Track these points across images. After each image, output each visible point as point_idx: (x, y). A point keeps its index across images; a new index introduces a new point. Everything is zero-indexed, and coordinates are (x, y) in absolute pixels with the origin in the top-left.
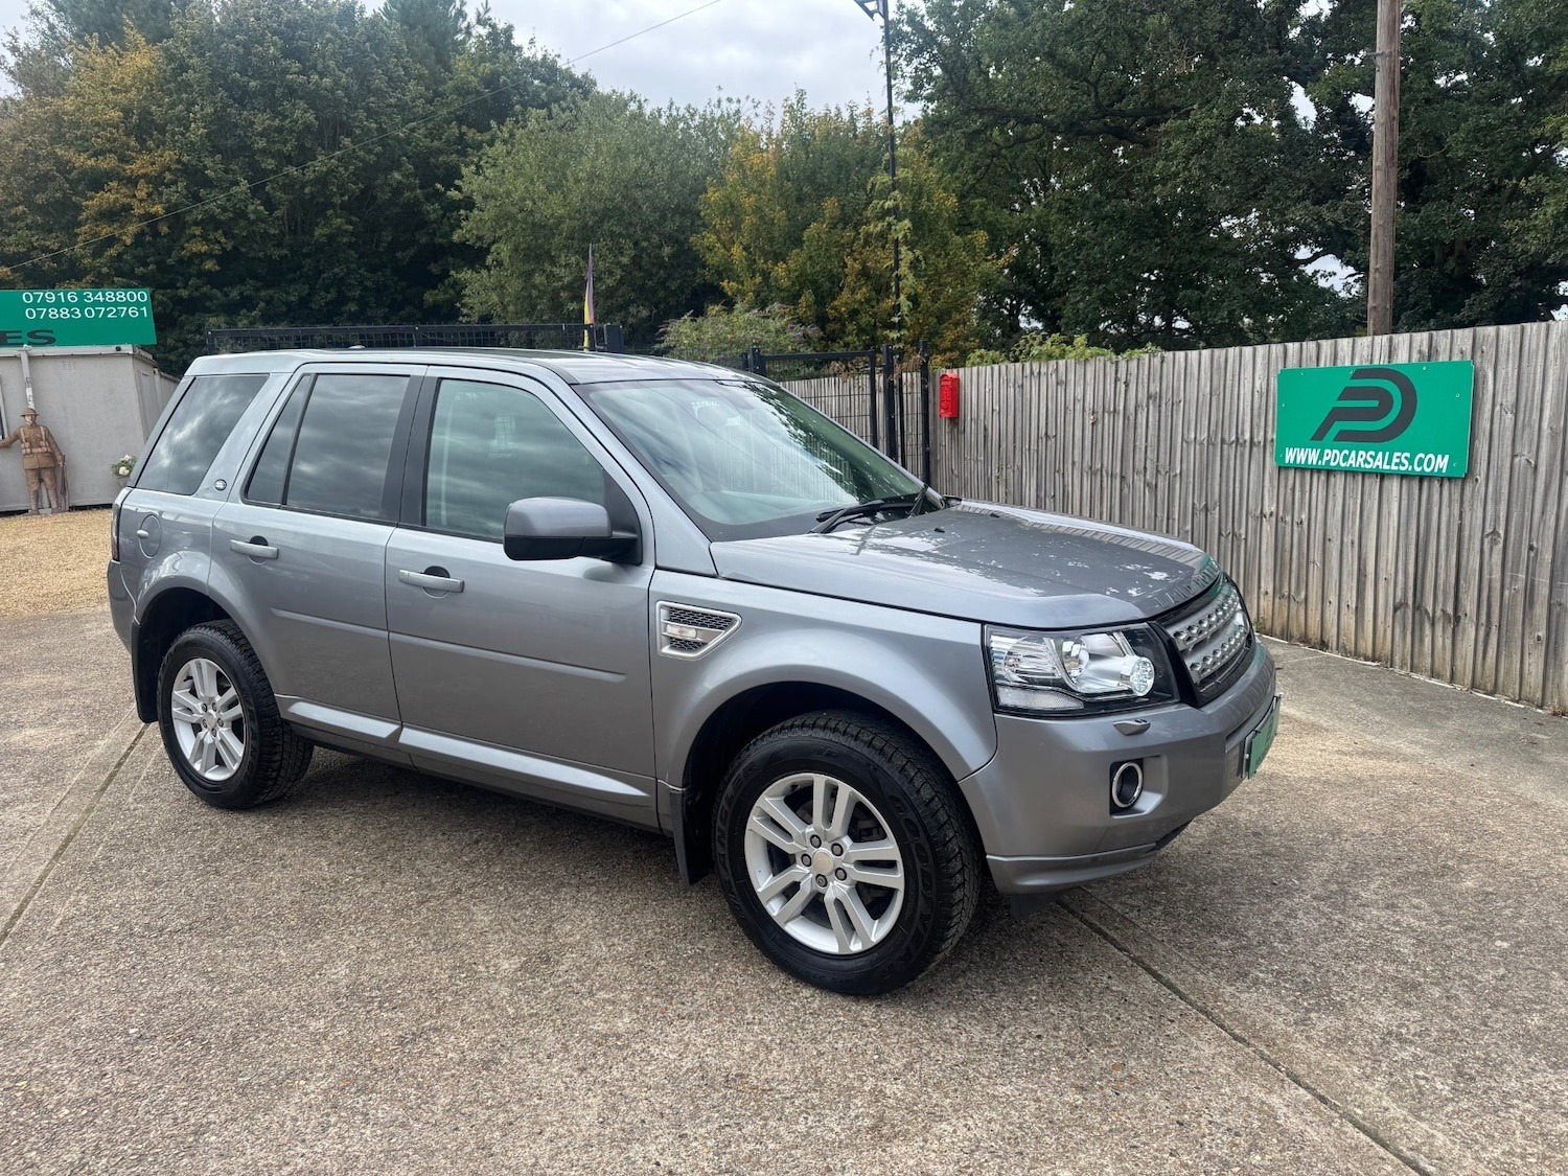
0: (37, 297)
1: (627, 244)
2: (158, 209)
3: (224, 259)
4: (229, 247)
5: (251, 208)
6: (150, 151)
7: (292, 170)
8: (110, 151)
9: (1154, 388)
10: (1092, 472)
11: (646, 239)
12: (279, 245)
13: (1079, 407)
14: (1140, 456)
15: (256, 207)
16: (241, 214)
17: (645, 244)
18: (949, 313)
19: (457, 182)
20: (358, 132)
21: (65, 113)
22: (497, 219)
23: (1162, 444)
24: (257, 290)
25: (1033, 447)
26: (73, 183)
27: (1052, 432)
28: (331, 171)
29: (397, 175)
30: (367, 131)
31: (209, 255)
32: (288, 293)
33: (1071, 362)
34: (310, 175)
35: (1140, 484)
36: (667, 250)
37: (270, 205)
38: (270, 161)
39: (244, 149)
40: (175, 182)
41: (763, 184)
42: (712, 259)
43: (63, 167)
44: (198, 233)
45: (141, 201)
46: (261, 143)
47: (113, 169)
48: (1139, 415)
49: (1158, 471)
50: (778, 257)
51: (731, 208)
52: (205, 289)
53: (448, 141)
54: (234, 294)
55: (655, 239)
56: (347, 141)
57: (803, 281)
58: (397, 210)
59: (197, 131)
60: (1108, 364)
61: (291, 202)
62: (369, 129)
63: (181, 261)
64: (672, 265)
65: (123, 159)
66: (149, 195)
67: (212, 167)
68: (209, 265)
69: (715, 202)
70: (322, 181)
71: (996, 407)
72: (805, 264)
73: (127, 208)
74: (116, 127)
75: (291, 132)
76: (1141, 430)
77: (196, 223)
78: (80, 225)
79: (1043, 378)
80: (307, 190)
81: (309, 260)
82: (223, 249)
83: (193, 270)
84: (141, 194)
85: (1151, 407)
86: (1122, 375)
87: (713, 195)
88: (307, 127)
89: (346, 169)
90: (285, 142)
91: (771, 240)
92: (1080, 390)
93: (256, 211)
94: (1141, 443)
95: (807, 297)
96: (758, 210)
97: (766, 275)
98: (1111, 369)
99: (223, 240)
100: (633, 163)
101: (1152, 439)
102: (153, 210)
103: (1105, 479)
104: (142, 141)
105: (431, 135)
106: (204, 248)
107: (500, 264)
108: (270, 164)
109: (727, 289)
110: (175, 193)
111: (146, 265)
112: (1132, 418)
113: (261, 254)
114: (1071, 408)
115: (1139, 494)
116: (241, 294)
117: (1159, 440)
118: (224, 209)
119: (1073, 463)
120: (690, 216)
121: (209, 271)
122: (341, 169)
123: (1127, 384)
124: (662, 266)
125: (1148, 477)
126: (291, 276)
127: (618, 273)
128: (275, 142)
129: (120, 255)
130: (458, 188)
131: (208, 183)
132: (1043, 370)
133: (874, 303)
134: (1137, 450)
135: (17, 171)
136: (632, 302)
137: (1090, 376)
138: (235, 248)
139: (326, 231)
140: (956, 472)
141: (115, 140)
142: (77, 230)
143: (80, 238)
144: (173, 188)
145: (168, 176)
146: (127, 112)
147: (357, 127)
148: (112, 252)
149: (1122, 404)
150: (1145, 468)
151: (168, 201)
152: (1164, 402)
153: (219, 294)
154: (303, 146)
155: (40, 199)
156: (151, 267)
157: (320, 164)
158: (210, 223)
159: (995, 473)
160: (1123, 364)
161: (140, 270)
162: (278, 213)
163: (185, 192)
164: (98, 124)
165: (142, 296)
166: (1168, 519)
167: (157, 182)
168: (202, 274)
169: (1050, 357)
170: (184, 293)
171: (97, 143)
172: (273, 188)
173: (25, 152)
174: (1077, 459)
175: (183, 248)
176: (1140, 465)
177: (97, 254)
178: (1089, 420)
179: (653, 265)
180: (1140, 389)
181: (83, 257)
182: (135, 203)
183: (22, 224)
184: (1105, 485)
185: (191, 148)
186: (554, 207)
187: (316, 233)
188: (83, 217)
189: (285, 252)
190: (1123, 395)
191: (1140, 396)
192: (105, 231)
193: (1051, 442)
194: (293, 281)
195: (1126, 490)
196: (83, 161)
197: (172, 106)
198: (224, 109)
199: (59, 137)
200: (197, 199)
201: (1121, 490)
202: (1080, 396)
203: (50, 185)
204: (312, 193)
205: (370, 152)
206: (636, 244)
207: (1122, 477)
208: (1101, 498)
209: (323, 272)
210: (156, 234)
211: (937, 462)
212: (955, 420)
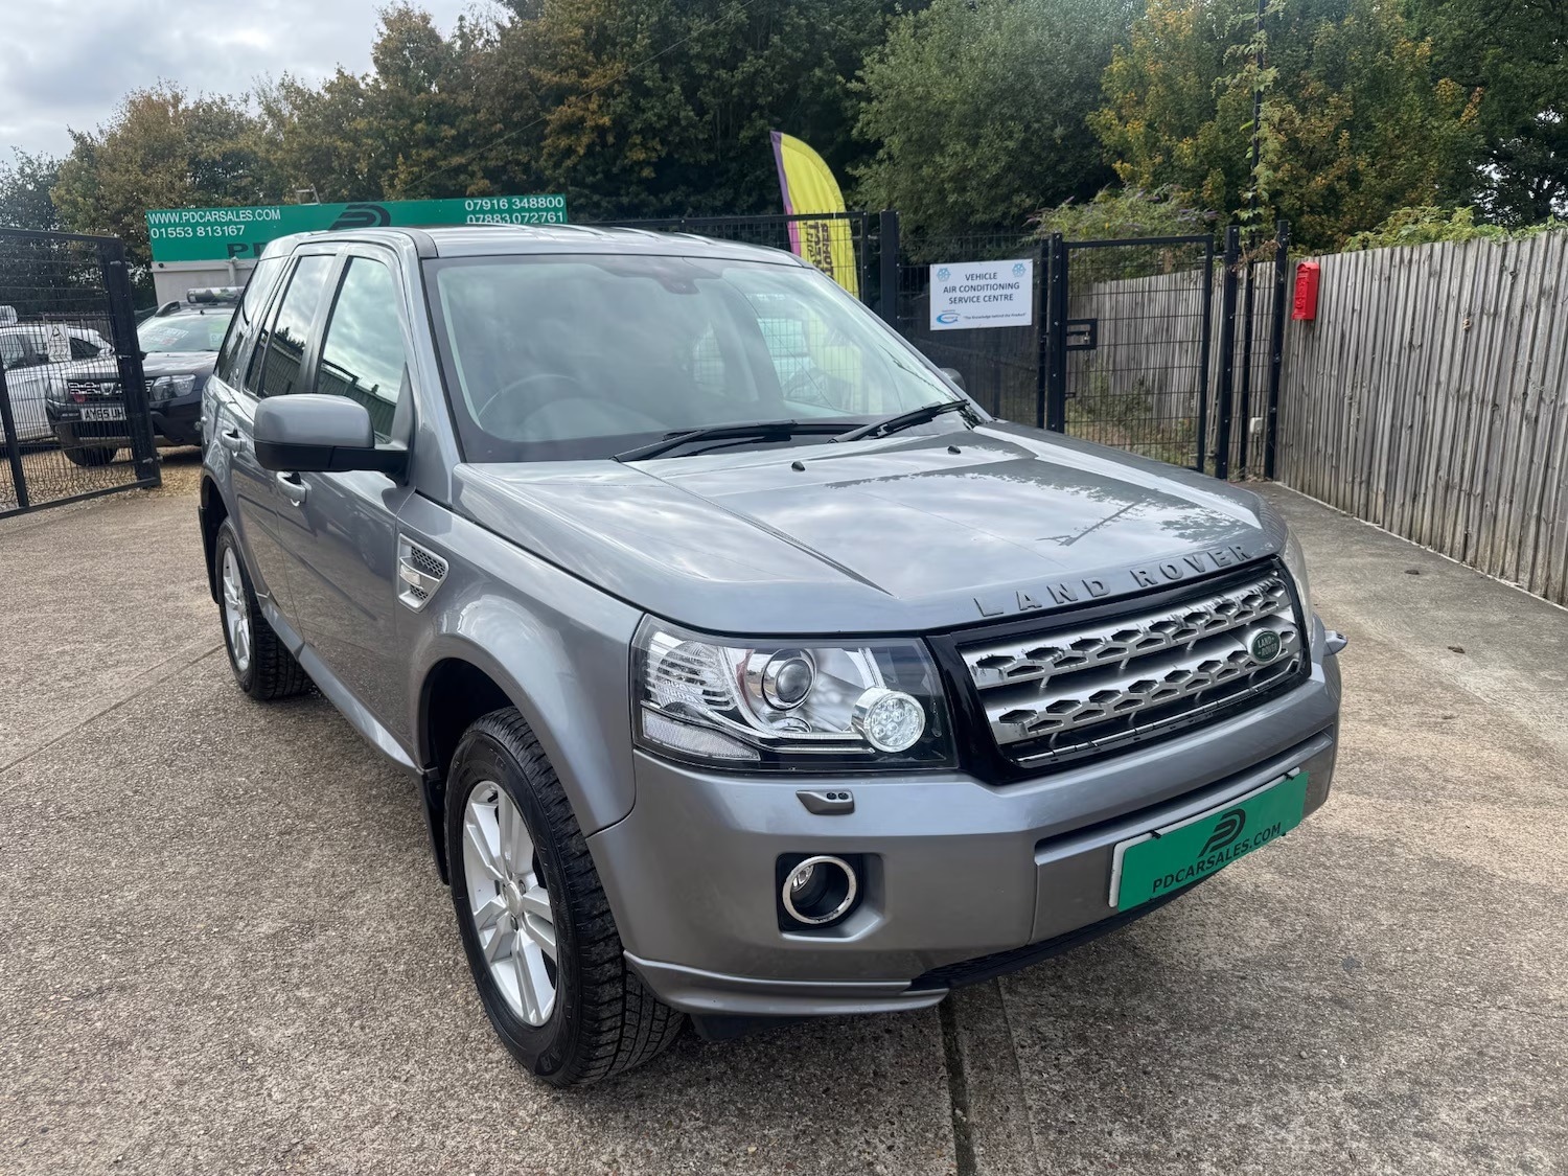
0: (476, 204)
1: (1017, 128)
2: (606, 120)
3: (660, 166)
4: (664, 154)
5: (682, 114)
6: (603, 65)
7: (723, 73)
8: (572, 67)
9: (1550, 281)
10: (1459, 398)
11: (1037, 121)
12: (709, 150)
13: (1452, 307)
14: (1521, 376)
15: (688, 113)
16: (675, 121)
17: (1036, 126)
18: (1403, 191)
19: (859, 73)
20: (788, 29)
21: (539, 35)
22: (895, 109)
23: (1551, 361)
24: (688, 195)
25: (1394, 360)
26: (542, 99)
27: (1417, 341)
28: (757, 72)
29: (818, 72)
30: (796, 28)
31: (647, 163)
32: (714, 198)
33: (1450, 245)
34: (739, 76)
35: (1515, 416)
36: (1059, 131)
37: (701, 111)
38: (704, 66)
39: (682, 55)
40: (620, 94)
41: (1175, 47)
42: (1108, 139)
43: (534, 84)
44: (638, 141)
45: (593, 113)
46: (696, 49)
47: (573, 84)
48: (1526, 320)
49: (1541, 399)
50: (1187, 131)
51: (1138, 81)
52: (643, 196)
53: (871, 31)
54: (667, 200)
55: (1048, 119)
56: (776, 39)
57: (1211, 158)
58: (817, 108)
59: (642, 41)
60: (1494, 247)
61: (720, 105)
62: (800, 26)
63: (624, 170)
64: (1066, 147)
65: (584, 75)
66: (600, 107)
67: (651, 77)
68: (647, 173)
69: (1119, 72)
70: (750, 82)
71: (1357, 307)
72: (1217, 138)
73: (582, 120)
74: (577, 43)
75: (724, 33)
76: (1526, 341)
77: (637, 133)
78: (545, 138)
79: (1414, 267)
80: (735, 92)
81: (734, 165)
82: (659, 157)
83: (634, 177)
84: (593, 106)
85: (1542, 309)
86: (1510, 263)
87: (1117, 66)
88: (739, 28)
89: (773, 69)
90: (718, 46)
91: (1180, 112)
92: (1456, 283)
93: (687, 118)
94: (1523, 359)
95: (1216, 177)
96: (1166, 79)
97: (1168, 152)
98: (1496, 252)
99: (659, 147)
100: (1032, 35)
101: (1539, 353)
102: (601, 122)
103: (1474, 406)
104: (598, 56)
105: (858, 28)
106: (642, 156)
107: (890, 157)
108: (702, 69)
109: (1119, 171)
110: (619, 105)
111: (595, 174)
112: (1516, 323)
113: (691, 160)
114: (1443, 308)
115: (1513, 430)
116: (673, 200)
117: (1547, 356)
118: (660, 117)
119: (1438, 383)
120: (1090, 90)
121: (647, 179)
122: (768, 69)
123: (1515, 275)
124: (1053, 147)
125: (1528, 407)
126: (717, 181)
127: (1004, 160)
128: (709, 47)
129: (575, 166)
130: (860, 80)
131: (648, 93)
132: (1416, 256)
133: (1303, 182)
134: (1518, 368)
135: (501, 92)
136: (1018, 191)
137: (1470, 264)
138: (669, 154)
139: (751, 133)
140: (1306, 390)
141: (576, 56)
142: (542, 144)
143: (545, 151)
144: (619, 100)
145: (617, 88)
146: (588, 29)
147: (787, 24)
148: (569, 163)
149: (1505, 304)
150: (1525, 394)
151: (614, 112)
152: (1560, 300)
153: (655, 201)
154: (735, 47)
155: (516, 116)
156: (600, 176)
157: (746, 67)
158: (648, 131)
159: (1348, 392)
160: (1513, 247)
161: (590, 179)
162: (708, 118)
163: (628, 103)
164: (564, 43)
165: (559, 202)
166: (1547, 466)
167: (607, 93)
168: (642, 182)
169: (1427, 238)
170: (625, 200)
171: (562, 60)
172: (705, 93)
173: (506, 74)
174: (1443, 378)
175: (626, 157)
176: (1519, 390)
177: (557, 165)
178: (1463, 322)
179: (1044, 148)
180: (1531, 282)
181: (546, 168)
182: (588, 115)
183: (501, 140)
184: (1473, 415)
185: (635, 59)
186: (946, 92)
187: (741, 136)
188: (547, 131)
189: (712, 157)
190: (1508, 291)
191: (1530, 291)
192: (564, 143)
193: (1415, 355)
194: (720, 185)
195: (1498, 423)
196: (549, 77)
197: (623, 17)
198: (666, 17)
199: (534, 59)
200: (639, 109)
201: (1492, 423)
202: (1455, 293)
203: (525, 103)
204: (739, 95)
205: (797, 49)
206: (1027, 128)
207: (1495, 405)
208: (1467, 432)
209: (746, 175)
210: (604, 145)
211: (1287, 376)
212: (1311, 322)
